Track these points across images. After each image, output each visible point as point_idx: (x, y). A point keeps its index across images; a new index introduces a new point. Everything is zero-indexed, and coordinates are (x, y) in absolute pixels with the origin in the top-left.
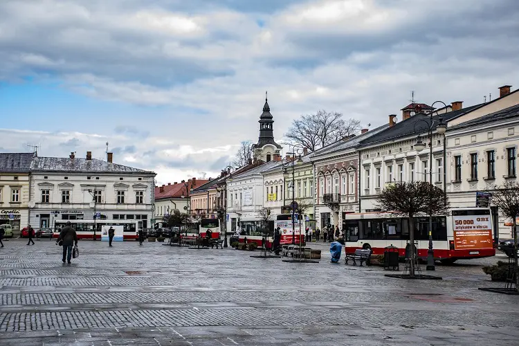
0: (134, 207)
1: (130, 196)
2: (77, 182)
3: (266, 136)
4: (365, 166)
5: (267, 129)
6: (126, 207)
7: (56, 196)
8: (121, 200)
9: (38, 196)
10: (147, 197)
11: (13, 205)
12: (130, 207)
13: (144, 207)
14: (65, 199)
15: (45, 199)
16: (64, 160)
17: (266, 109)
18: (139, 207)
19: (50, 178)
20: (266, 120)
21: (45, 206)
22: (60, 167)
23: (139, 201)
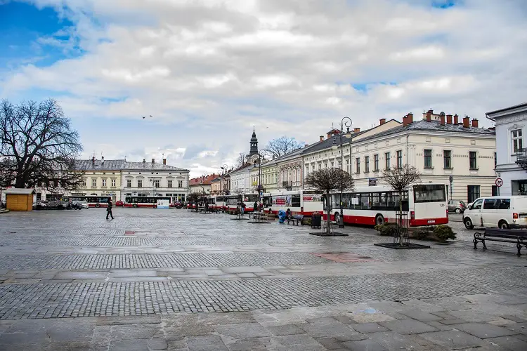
0: (177, 190)
1: (175, 184)
2: (147, 175)
3: (254, 150)
4: (306, 165)
5: (254, 147)
6: (173, 189)
7: (135, 184)
8: (170, 186)
9: (125, 184)
10: (185, 184)
11: (113, 189)
12: (176, 189)
13: (183, 190)
14: (140, 185)
15: (129, 185)
16: (139, 163)
17: (254, 136)
18: (181, 189)
19: (131, 173)
20: (254, 141)
21: (129, 189)
22: (137, 167)
23: (180, 186)
